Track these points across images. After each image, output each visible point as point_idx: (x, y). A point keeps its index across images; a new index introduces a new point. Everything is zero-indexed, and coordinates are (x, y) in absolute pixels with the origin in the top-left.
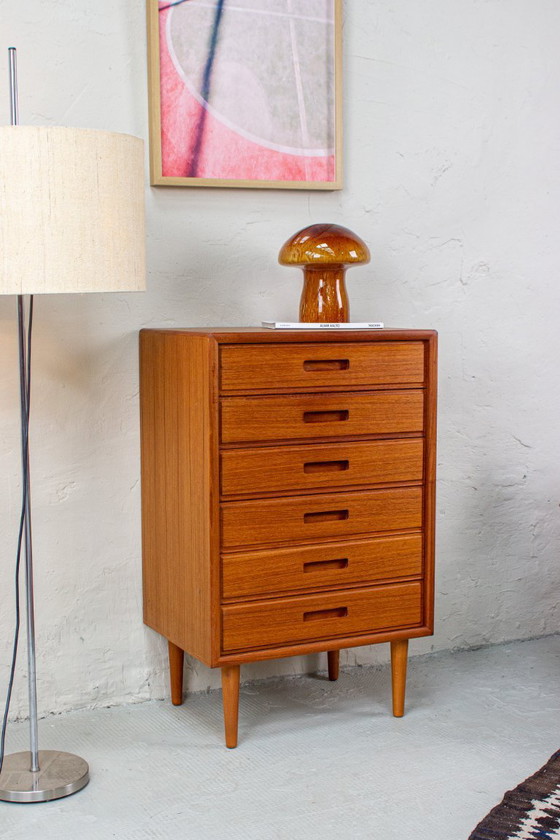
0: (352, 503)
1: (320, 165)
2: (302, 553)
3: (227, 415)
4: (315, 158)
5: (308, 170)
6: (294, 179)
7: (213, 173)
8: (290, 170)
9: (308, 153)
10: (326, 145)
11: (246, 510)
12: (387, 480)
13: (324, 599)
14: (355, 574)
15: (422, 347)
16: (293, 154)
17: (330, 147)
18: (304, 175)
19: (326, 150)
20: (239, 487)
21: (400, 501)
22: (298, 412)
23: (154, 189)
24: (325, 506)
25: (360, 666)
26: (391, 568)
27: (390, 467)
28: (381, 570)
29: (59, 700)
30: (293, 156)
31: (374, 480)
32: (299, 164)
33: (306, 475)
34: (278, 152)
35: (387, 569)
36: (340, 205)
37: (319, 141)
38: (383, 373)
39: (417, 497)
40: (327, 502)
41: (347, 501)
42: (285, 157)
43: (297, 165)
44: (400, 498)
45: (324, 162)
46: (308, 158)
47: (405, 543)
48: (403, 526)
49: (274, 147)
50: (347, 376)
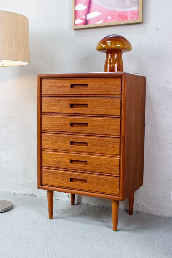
0: (89, 140)
1: (134, 13)
2: (70, 155)
3: (44, 103)
4: (132, 11)
5: (129, 16)
6: (123, 20)
7: (93, 22)
8: (122, 18)
9: (129, 10)
10: (137, 5)
11: (50, 137)
12: (104, 133)
13: (78, 174)
14: (90, 168)
15: (120, 80)
16: (122, 11)
17: (138, 6)
18: (128, 18)
19: (137, 7)
20: (48, 129)
21: (110, 143)
22: (68, 104)
23: (75, 30)
24: (78, 139)
25: (148, 213)
26: (106, 169)
27: (105, 128)
28: (101, 169)
29: (43, 193)
30: (123, 12)
31: (98, 133)
32: (125, 14)
33: (71, 127)
34: (117, 11)
35: (104, 169)
36: (145, 28)
37: (134, 4)
38: (102, 90)
39: (117, 142)
40: (79, 138)
41: (87, 139)
42: (120, 12)
43: (125, 15)
44: (110, 142)
45: (136, 12)
46: (129, 12)
47: (112, 160)
48: (111, 153)
49: (116, 9)
50: (87, 91)
